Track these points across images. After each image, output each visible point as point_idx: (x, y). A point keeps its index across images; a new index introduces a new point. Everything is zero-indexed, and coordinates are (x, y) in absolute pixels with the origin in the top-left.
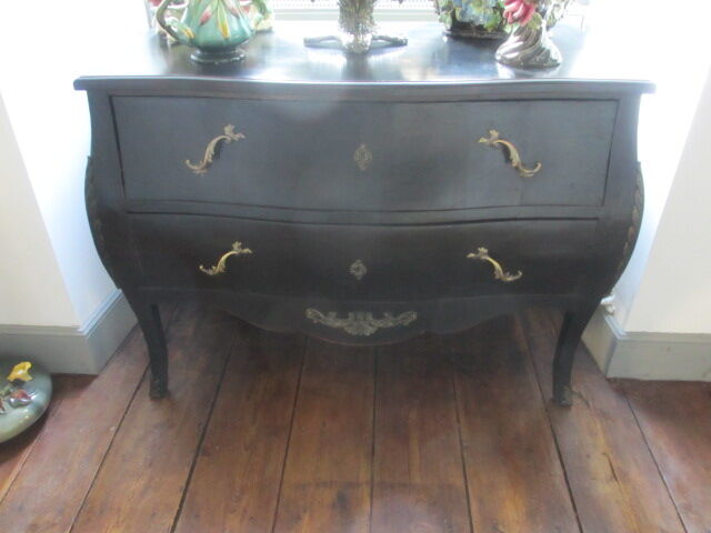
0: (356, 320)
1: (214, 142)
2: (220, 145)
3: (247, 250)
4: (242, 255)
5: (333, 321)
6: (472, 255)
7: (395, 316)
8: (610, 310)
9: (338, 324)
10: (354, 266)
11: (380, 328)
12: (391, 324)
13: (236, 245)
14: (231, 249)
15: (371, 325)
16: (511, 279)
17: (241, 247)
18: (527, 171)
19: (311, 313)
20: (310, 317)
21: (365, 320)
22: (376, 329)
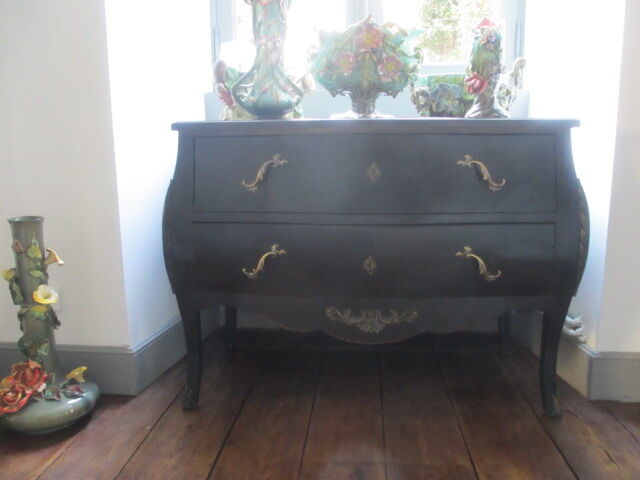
0: (367, 317)
1: (266, 164)
2: (269, 169)
3: (282, 251)
4: (277, 255)
5: (348, 318)
6: (459, 253)
7: (400, 313)
8: (582, 339)
9: (353, 321)
10: (367, 261)
11: (388, 325)
12: (396, 321)
13: (274, 247)
14: (270, 250)
15: (380, 322)
16: (492, 277)
17: (278, 249)
18: (495, 185)
19: (330, 311)
20: (329, 315)
21: (375, 317)
22: (384, 326)
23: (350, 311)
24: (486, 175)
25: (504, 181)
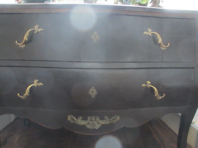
0: (91, 120)
1: (29, 31)
2: (31, 33)
3: (41, 84)
4: (38, 86)
5: (81, 122)
6: (144, 85)
7: (110, 118)
9: (83, 123)
10: (91, 90)
11: (103, 125)
12: (107, 123)
13: (36, 81)
14: (33, 83)
15: (98, 123)
16: (160, 98)
17: (38, 82)
18: (164, 46)
19: (70, 117)
20: (69, 120)
21: (95, 120)
22: (101, 125)
23: (81, 118)
24: (160, 41)
25: (169, 44)
